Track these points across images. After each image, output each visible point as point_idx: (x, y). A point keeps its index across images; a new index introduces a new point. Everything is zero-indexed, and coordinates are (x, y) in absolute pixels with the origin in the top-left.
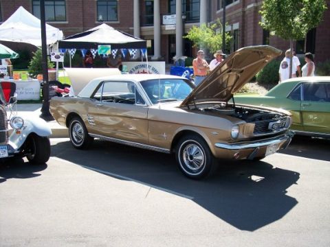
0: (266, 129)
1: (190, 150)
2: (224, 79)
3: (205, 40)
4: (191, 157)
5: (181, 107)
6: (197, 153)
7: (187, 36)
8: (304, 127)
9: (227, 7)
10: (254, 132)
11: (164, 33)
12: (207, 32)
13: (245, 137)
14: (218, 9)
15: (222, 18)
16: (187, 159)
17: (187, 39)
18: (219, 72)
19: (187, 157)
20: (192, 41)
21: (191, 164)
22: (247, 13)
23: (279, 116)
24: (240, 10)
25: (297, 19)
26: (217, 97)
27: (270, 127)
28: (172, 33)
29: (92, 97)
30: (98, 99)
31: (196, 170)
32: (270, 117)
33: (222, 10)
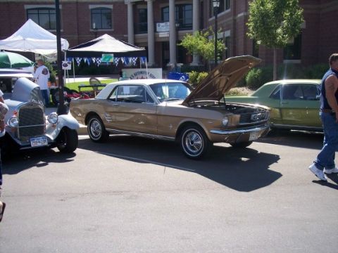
0: (249, 120)
1: (191, 137)
2: (217, 82)
3: (198, 48)
4: (192, 143)
5: (183, 104)
6: (197, 139)
7: (181, 44)
8: (283, 121)
9: (219, 15)
10: (240, 122)
11: (158, 40)
12: (200, 40)
13: (233, 125)
14: (211, 17)
15: (214, 25)
16: (189, 144)
17: (181, 46)
18: (212, 77)
19: (188, 142)
20: (186, 49)
21: (192, 148)
22: (238, 21)
23: (260, 110)
24: (231, 18)
25: (279, 31)
26: (211, 97)
27: (252, 118)
28: (166, 40)
29: (108, 98)
30: (114, 100)
31: (195, 153)
32: (252, 111)
33: (214, 18)
